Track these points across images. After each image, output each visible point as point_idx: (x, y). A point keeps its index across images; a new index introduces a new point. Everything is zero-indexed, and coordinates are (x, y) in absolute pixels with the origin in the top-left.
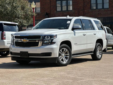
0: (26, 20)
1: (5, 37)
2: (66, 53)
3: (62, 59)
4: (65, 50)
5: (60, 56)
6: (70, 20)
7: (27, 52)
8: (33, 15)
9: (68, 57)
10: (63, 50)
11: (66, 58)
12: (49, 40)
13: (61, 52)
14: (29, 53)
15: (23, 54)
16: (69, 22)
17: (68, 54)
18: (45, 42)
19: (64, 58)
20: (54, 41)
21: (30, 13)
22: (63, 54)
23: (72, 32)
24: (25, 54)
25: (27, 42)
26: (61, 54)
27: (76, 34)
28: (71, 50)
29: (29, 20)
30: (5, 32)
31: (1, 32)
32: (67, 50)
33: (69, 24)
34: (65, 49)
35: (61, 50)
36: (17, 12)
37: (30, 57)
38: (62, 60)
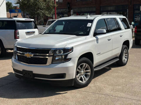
0: (48, 11)
1: (18, 36)
2: (87, 69)
3: (81, 77)
4: (84, 66)
5: (79, 75)
6: (91, 21)
7: (32, 72)
8: (55, 6)
9: (89, 74)
10: (81, 66)
11: (86, 76)
12: (62, 56)
13: (79, 69)
14: (34, 72)
15: (26, 73)
16: (89, 25)
17: (89, 70)
18: (56, 59)
19: (84, 76)
20: (68, 57)
21: (51, 4)
22: (82, 71)
23: (95, 38)
24: (29, 74)
25: (32, 58)
26: (80, 71)
27: (99, 41)
28: (93, 63)
29: (51, 10)
30: (18, 31)
31: (14, 30)
32: (87, 65)
33: (90, 28)
34: (85, 64)
35: (79, 67)
36: (39, 4)
37: (35, 78)
38: (81, 79)
